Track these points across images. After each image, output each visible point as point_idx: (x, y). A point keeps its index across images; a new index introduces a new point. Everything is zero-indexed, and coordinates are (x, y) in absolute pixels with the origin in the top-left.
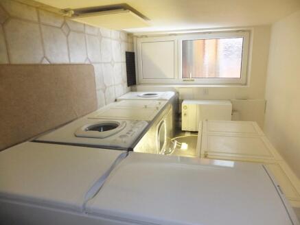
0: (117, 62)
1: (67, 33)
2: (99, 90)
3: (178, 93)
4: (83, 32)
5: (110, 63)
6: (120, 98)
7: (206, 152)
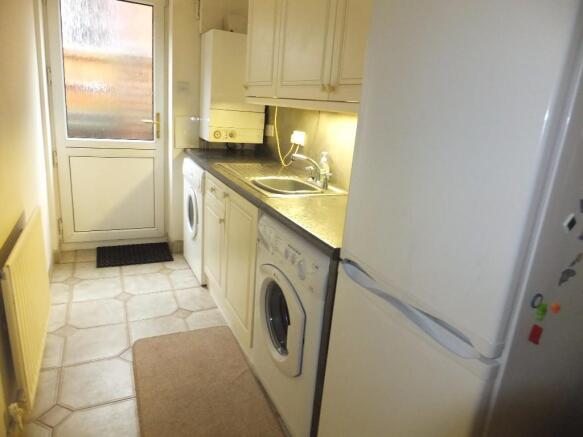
0: (123, 287)
1: (65, 412)
2: (187, 325)
3: (185, 150)
4: (60, 371)
5: (125, 302)
6: (199, 277)
7: (324, 89)
